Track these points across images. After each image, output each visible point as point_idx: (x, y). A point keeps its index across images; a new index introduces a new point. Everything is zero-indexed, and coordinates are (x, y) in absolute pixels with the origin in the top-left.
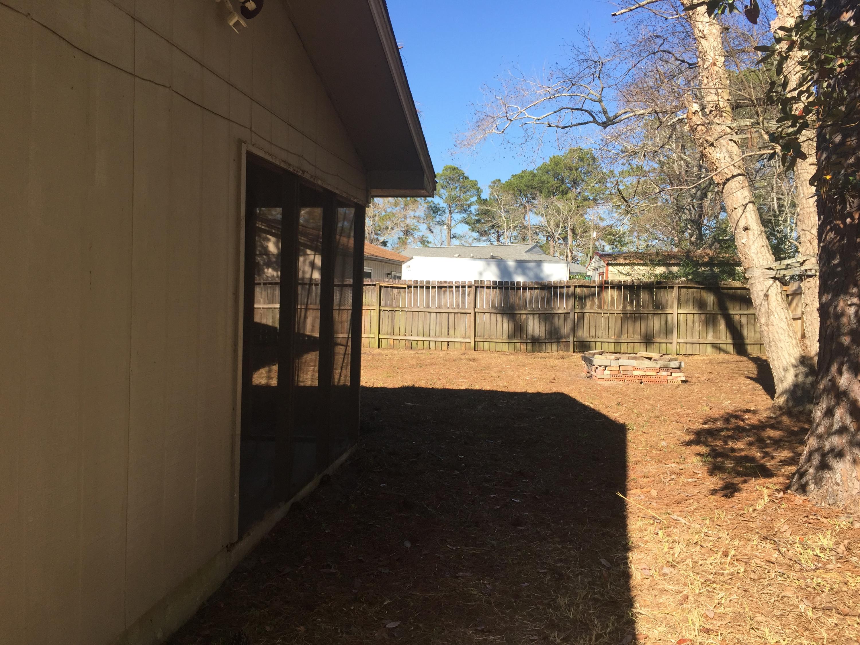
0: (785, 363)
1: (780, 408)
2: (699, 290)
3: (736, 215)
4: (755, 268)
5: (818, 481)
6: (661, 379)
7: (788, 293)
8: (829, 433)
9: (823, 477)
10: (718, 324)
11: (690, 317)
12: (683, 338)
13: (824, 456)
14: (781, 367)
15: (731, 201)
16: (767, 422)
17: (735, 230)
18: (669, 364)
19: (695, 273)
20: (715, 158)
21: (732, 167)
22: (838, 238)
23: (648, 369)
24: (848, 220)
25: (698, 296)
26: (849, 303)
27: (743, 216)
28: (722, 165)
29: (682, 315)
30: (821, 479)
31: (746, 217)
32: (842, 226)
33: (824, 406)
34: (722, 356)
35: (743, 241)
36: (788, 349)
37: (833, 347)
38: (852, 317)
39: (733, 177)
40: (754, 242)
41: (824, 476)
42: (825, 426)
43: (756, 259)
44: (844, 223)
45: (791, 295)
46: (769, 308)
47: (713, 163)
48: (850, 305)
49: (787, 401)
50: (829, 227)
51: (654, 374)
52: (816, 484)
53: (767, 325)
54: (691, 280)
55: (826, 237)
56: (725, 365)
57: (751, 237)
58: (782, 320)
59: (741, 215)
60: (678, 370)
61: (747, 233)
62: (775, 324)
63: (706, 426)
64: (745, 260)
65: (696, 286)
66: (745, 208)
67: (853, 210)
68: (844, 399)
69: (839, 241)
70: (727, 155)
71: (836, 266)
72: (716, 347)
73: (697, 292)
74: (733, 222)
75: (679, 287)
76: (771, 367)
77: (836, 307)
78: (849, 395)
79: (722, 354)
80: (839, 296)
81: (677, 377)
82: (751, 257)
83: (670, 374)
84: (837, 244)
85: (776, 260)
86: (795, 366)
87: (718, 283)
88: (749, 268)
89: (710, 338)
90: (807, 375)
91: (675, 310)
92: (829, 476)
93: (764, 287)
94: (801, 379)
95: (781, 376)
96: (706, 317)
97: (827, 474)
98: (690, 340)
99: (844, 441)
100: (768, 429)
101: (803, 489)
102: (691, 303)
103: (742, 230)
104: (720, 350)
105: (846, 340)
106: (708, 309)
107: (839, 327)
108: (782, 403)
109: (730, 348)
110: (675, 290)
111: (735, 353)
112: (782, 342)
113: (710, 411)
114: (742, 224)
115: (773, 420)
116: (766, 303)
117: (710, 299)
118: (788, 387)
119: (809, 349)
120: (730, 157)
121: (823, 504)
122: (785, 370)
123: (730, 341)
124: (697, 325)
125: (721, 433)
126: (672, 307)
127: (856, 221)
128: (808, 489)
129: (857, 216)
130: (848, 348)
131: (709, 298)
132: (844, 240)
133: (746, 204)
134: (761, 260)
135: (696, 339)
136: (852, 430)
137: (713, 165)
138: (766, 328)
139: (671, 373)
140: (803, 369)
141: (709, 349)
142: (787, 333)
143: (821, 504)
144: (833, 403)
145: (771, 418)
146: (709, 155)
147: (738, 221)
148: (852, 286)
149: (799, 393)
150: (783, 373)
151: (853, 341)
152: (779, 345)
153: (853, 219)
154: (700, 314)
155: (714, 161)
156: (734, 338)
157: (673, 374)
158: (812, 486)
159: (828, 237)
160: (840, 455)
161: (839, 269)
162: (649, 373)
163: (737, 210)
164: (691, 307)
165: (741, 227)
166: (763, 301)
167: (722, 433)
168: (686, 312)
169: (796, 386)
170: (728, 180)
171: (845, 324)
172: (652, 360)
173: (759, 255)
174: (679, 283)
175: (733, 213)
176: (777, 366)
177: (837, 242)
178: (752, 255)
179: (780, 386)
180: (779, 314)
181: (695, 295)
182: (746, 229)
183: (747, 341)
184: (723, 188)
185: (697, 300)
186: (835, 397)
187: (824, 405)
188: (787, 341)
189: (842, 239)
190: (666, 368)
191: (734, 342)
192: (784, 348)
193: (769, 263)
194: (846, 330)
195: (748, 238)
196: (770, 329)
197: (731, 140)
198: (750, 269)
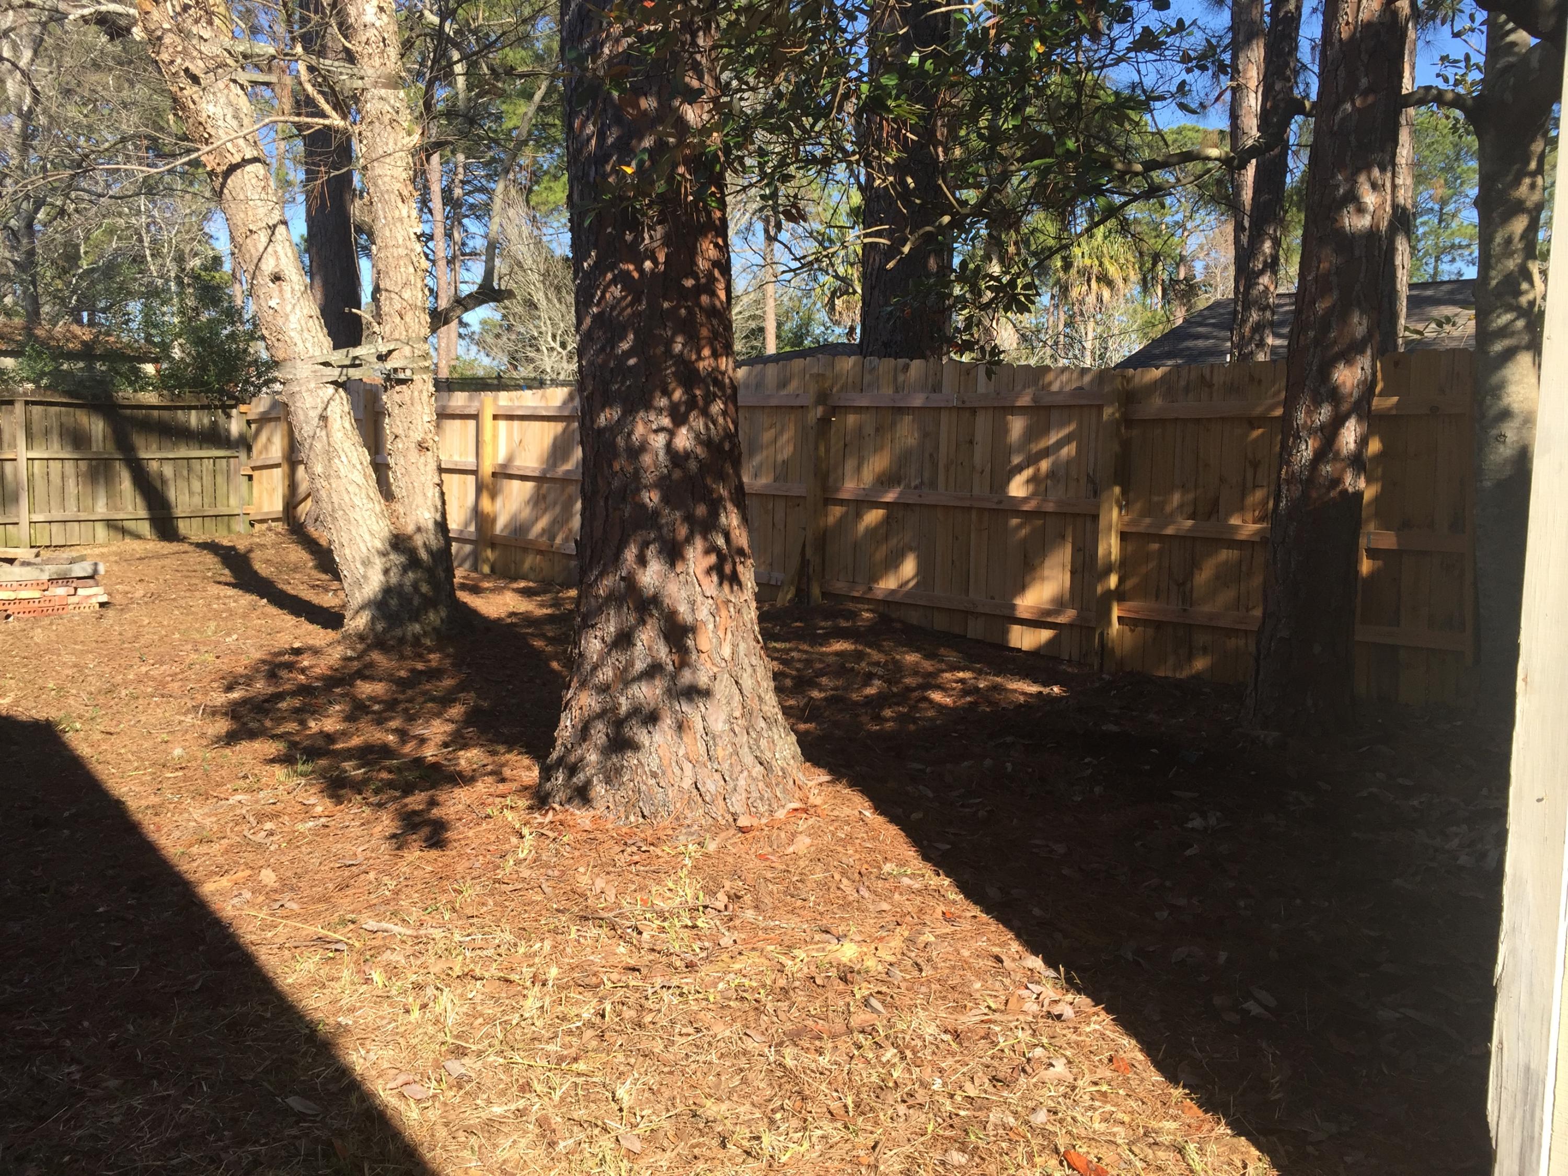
0: (364, 550)
1: (361, 637)
2: (71, 410)
3: (255, 246)
4: (298, 361)
5: (612, 776)
6: (52, 604)
7: (250, 417)
8: (625, 679)
9: (622, 766)
10: (117, 479)
11: (55, 466)
12: (42, 511)
13: (619, 723)
14: (357, 558)
15: (242, 215)
16: (344, 667)
17: (253, 279)
18: (71, 570)
19: (57, 374)
20: (204, 115)
21: (241, 142)
22: (629, 298)
23: (22, 584)
24: (648, 264)
25: (69, 421)
26: (654, 427)
27: (270, 249)
28: (221, 132)
29: (36, 462)
30: (618, 771)
31: (276, 252)
32: (636, 275)
33: (612, 629)
34: (131, 545)
35: (272, 303)
36: (369, 522)
37: (627, 514)
38: (662, 454)
39: (245, 162)
40: (294, 306)
41: (625, 764)
42: (615, 668)
43: (299, 343)
44: (640, 270)
45: (255, 421)
46: (329, 444)
47: (200, 123)
48: (656, 431)
49: (373, 620)
50: (609, 276)
51: (36, 594)
52: (608, 781)
53: (327, 477)
54: (47, 388)
55: (603, 294)
56: (155, 562)
57: (288, 295)
58: (354, 466)
59: (266, 249)
60: (91, 582)
61: (280, 286)
62: (342, 474)
63: (235, 695)
64: (276, 344)
65: (64, 400)
66: (273, 233)
67: (655, 244)
68: (654, 612)
69: (631, 304)
70: (229, 113)
71: (628, 354)
72: (112, 525)
73: (68, 414)
74: (248, 260)
75: (27, 403)
76: (337, 559)
77: (630, 434)
78: (662, 603)
79: (128, 540)
80: (637, 412)
81: (89, 597)
82: (291, 338)
83: (72, 592)
84: (629, 310)
85: (336, 347)
86: (384, 554)
87: (112, 396)
88: (285, 360)
89: (101, 509)
90: (405, 569)
91: (22, 452)
92: (636, 762)
93: (319, 400)
94: (394, 579)
95: (359, 576)
96: (90, 466)
97: (631, 759)
98: (57, 515)
99: (657, 691)
100: (358, 682)
101: (582, 795)
102: (55, 438)
103: (268, 280)
104: (124, 532)
105: (652, 498)
106: (94, 449)
107: (637, 474)
108: (362, 627)
109: (145, 528)
110: (19, 408)
111: (154, 537)
112: (357, 509)
113: (218, 661)
114: (268, 266)
115: (356, 663)
116: (324, 433)
117: (97, 427)
118: (372, 597)
119: (402, 520)
120: (236, 117)
121: (632, 818)
122: (367, 563)
123: (143, 513)
124: (71, 483)
125: (280, 705)
126: (13, 445)
127: (662, 268)
128: (592, 794)
129: (662, 258)
130: (656, 513)
131: (93, 427)
132: (640, 305)
133: (275, 226)
134: (308, 345)
135: (71, 512)
136: (670, 668)
137: (201, 128)
138: (325, 484)
139: (76, 589)
140: (396, 558)
141: (101, 532)
142: (364, 491)
143: (627, 818)
144: (632, 620)
145: (350, 659)
146: (192, 106)
147: (260, 260)
148: (658, 394)
149: (394, 602)
150: (362, 570)
151: (665, 500)
152: (352, 515)
153: (655, 262)
154: (77, 459)
155: (202, 120)
156: (150, 507)
157: (80, 591)
158: (599, 789)
159: (608, 295)
160: (652, 718)
161: (632, 362)
162: (24, 594)
163: (255, 236)
164: (56, 445)
165: (266, 273)
166: (318, 430)
167: (283, 705)
168: (46, 456)
169: (387, 591)
170: (233, 168)
171: (648, 467)
172: (16, 562)
173: (306, 334)
174: (25, 394)
175: (248, 241)
176: (349, 557)
177: (627, 306)
178: (293, 334)
179: (357, 595)
180: (349, 454)
181: (64, 419)
182: (277, 278)
183: (178, 512)
184: (223, 185)
185: (67, 429)
186: (637, 609)
187: (610, 627)
188: (365, 507)
189: (637, 300)
190: (63, 579)
191: (151, 514)
192: (361, 522)
193: (325, 351)
194: (649, 478)
195: (282, 298)
196: (334, 486)
197: (235, 81)
198: (289, 364)
